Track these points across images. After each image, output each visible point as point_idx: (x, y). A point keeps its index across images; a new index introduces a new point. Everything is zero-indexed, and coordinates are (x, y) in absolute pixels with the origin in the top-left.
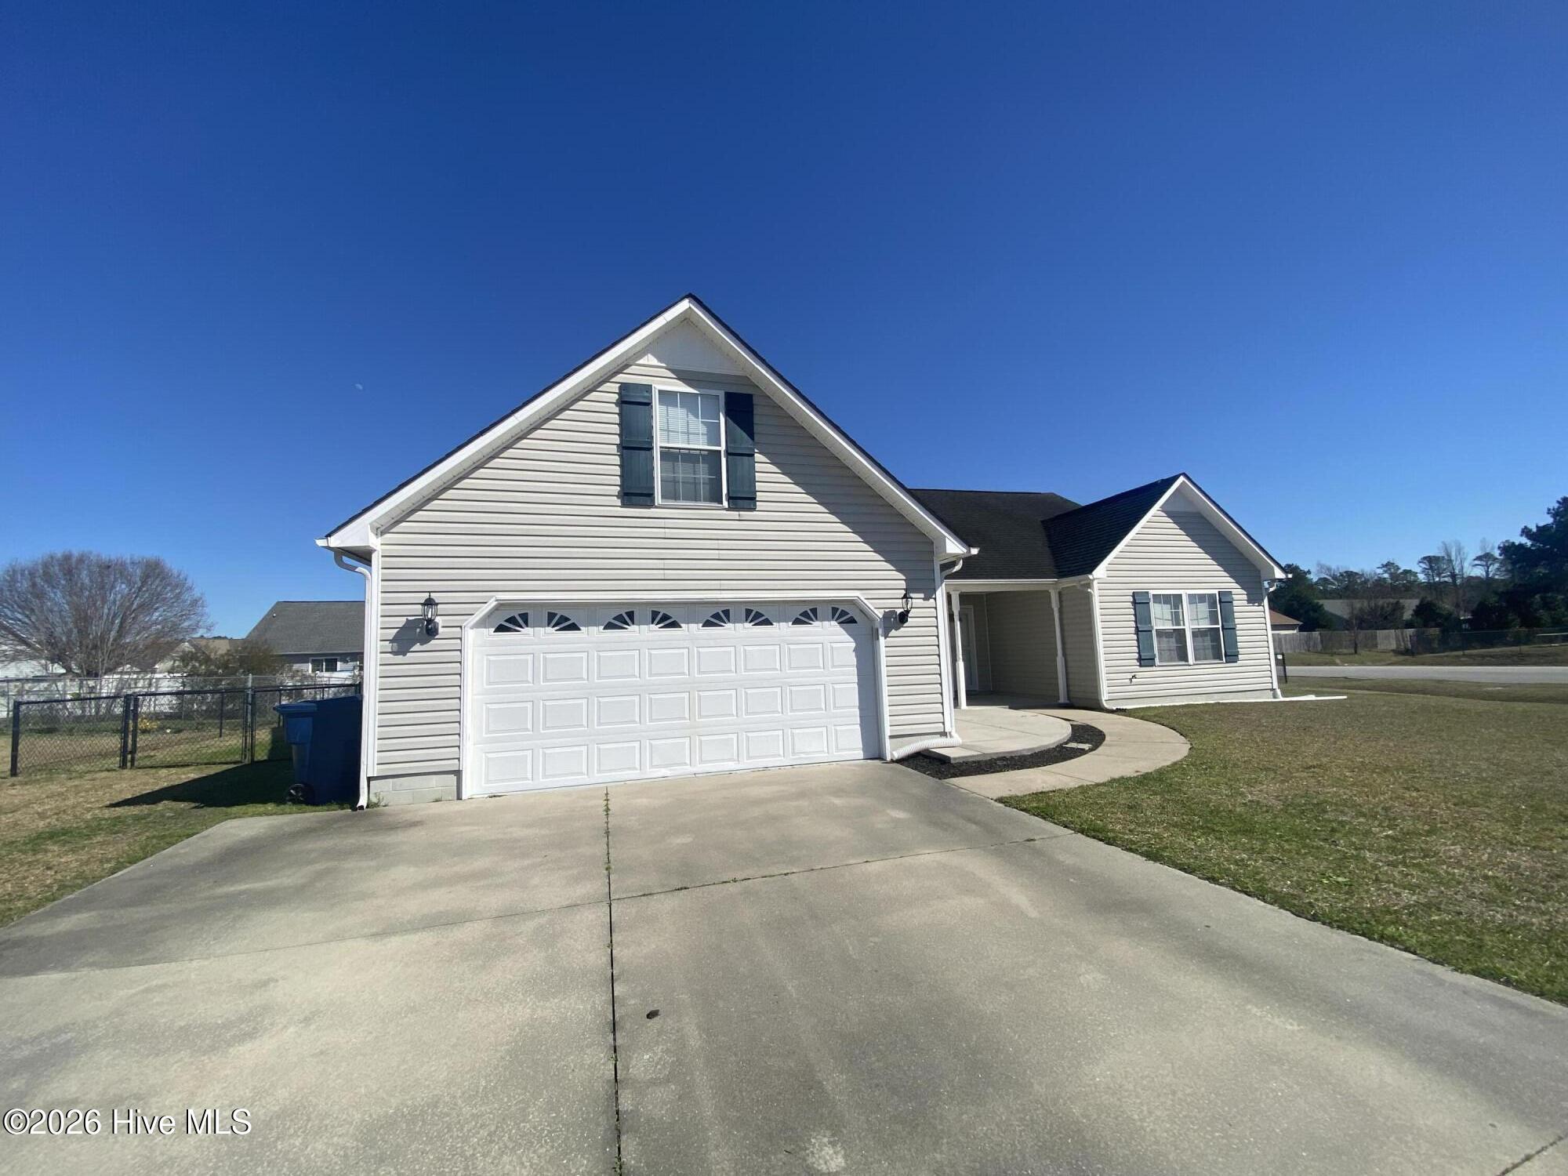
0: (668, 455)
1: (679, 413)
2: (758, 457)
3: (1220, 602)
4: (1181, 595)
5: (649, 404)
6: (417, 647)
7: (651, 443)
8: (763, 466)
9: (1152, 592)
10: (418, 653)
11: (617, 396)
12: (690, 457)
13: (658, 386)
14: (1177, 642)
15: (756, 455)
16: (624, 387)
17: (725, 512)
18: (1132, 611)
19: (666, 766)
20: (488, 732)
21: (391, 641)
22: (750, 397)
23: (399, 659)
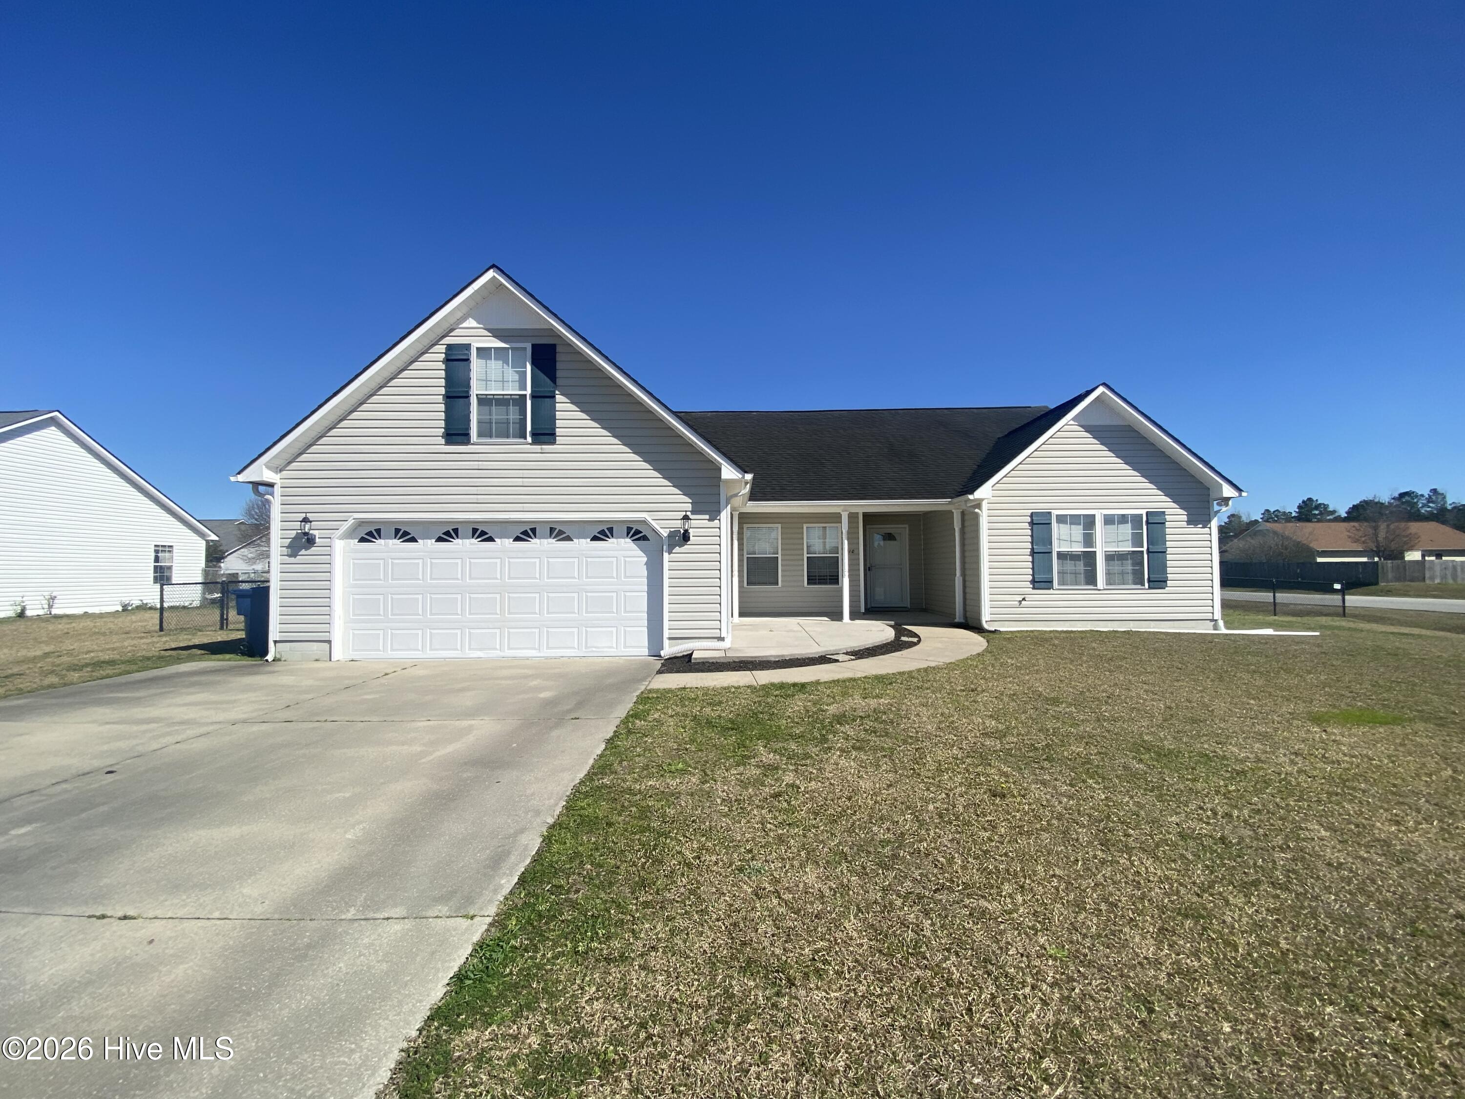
0: (483, 401)
1: (495, 366)
2: (559, 398)
3: (1148, 523)
4: (1094, 516)
5: (467, 360)
6: (303, 552)
7: (468, 392)
8: (564, 407)
9: (1055, 513)
10: (304, 556)
11: (444, 355)
12: (502, 401)
13: (476, 344)
14: (1085, 566)
15: (557, 396)
16: (450, 347)
17: (529, 446)
18: (1029, 532)
19: (480, 650)
20: (354, 615)
21: (287, 547)
22: (554, 346)
23: (292, 560)
